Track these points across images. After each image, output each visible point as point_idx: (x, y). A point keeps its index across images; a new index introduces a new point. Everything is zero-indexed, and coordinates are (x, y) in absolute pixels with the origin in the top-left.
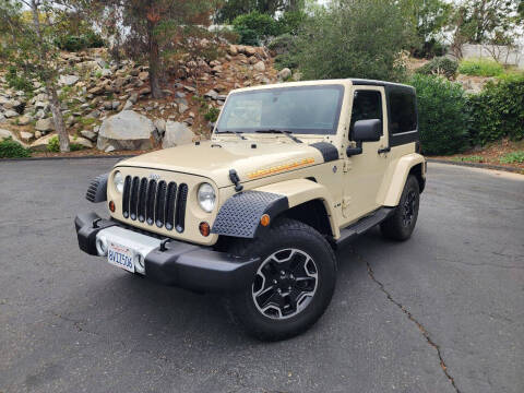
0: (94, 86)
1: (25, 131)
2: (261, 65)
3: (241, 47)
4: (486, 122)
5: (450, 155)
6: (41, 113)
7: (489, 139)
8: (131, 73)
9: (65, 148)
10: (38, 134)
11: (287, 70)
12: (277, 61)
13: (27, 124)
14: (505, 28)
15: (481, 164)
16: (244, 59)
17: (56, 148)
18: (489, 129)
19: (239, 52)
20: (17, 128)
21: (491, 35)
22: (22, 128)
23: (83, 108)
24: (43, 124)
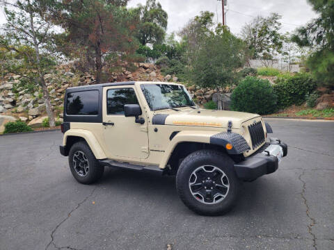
0: (59, 88)
1: (22, 116)
2: (153, 73)
3: (141, 64)
4: (283, 98)
5: (270, 114)
6: (30, 105)
7: (286, 106)
8: (80, 80)
9: (52, 124)
10: (30, 117)
11: (168, 75)
12: (162, 71)
13: (22, 112)
14: (268, 51)
15: (288, 117)
16: (143, 70)
17: (47, 125)
18: (286, 101)
19: (140, 67)
20: (16, 114)
21: (261, 54)
22: (20, 115)
23: (56, 101)
24: (33, 111)
